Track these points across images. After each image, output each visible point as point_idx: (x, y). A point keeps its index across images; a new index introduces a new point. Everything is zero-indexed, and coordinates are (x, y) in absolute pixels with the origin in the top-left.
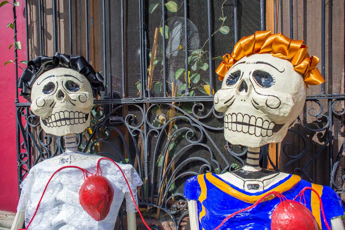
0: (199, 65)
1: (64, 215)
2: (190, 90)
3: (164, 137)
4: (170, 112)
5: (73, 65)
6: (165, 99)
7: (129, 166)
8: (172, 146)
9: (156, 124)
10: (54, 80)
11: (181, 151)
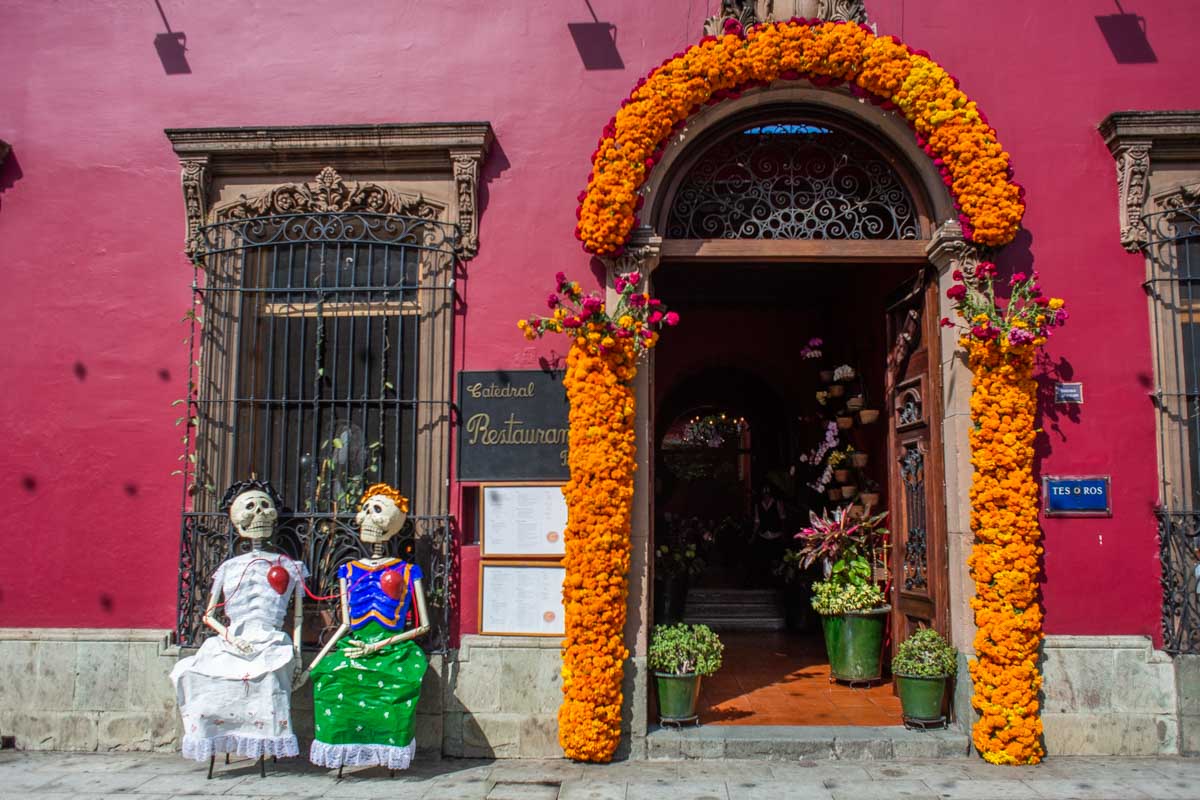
0: (356, 490)
1: (257, 589)
2: (348, 509)
3: (327, 543)
4: (333, 524)
5: (263, 490)
6: (328, 515)
7: (300, 563)
8: (332, 550)
9: (321, 533)
10: (253, 501)
11: (338, 553)
